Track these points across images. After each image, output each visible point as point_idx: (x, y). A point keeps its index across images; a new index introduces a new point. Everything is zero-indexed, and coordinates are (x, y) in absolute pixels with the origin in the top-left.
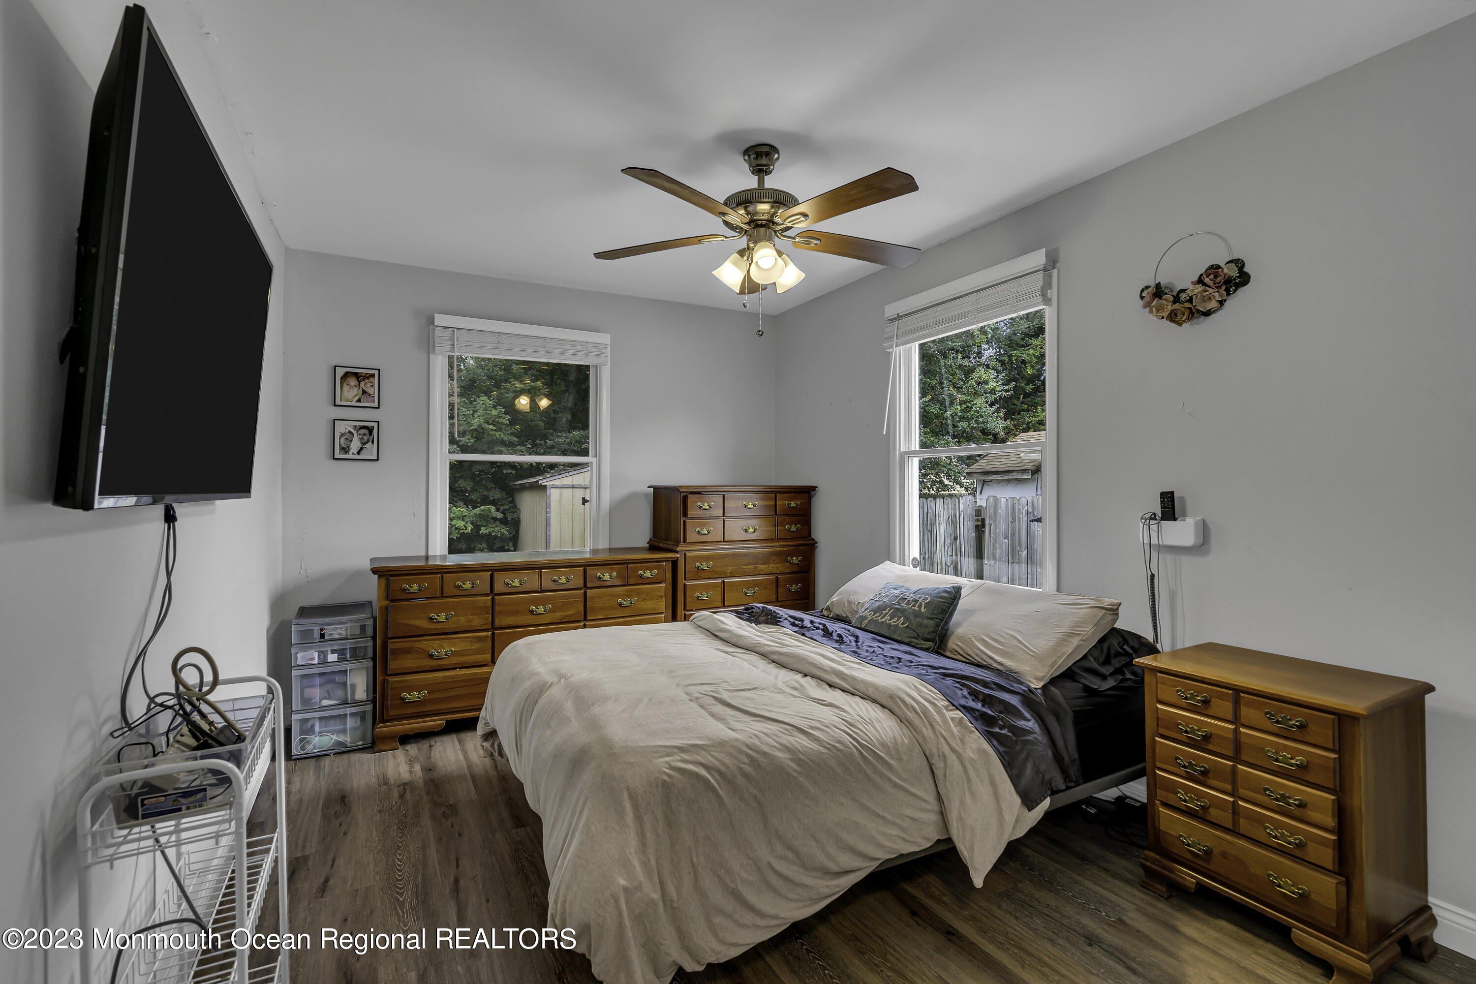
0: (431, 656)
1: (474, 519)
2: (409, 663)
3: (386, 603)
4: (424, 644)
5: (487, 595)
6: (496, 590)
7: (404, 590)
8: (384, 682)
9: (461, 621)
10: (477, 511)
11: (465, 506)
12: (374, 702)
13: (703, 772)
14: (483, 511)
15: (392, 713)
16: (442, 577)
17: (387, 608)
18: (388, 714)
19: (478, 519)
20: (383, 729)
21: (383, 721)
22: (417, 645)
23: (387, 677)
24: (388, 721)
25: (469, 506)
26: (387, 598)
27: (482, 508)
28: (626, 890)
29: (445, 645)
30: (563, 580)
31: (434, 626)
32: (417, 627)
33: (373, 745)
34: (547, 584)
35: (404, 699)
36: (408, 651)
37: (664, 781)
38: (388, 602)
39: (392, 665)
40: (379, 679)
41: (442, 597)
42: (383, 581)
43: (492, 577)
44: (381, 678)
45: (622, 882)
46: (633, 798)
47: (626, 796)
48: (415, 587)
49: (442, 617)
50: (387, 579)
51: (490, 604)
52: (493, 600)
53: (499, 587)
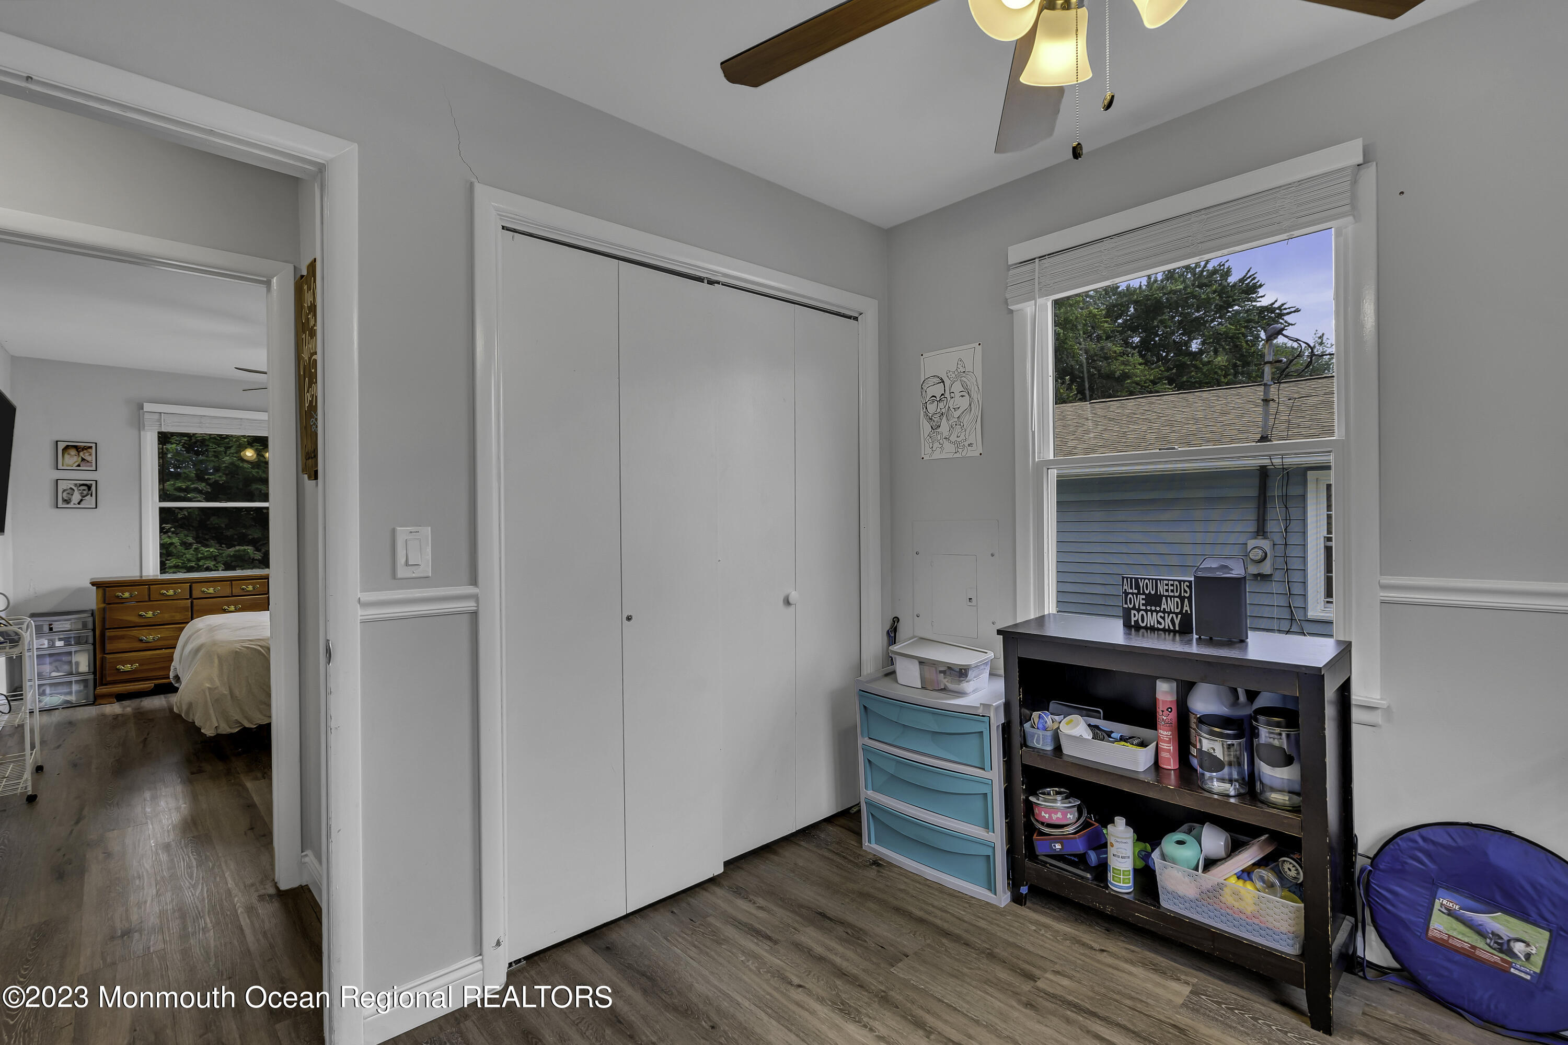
0: (141, 640)
1: (229, 559)
2: (122, 645)
3: (103, 605)
4: (135, 632)
5: (187, 599)
6: (194, 596)
7: (118, 596)
8: (103, 659)
9: (167, 617)
10: (231, 551)
11: (217, 545)
12: (94, 673)
13: (259, 648)
14: (239, 551)
15: (109, 679)
16: (150, 588)
17: (104, 609)
18: (106, 679)
19: (233, 559)
20: (102, 690)
21: (102, 685)
22: (129, 633)
23: (105, 656)
24: (106, 685)
25: (223, 546)
26: (104, 602)
27: (237, 548)
28: (209, 688)
29: (153, 634)
30: (250, 588)
31: (143, 620)
32: (130, 622)
33: (96, 700)
34: (235, 591)
35: (119, 670)
36: (122, 637)
37: (237, 651)
38: (105, 605)
39: (109, 647)
40: (99, 656)
41: (150, 601)
42: (101, 591)
43: (191, 587)
44: (100, 656)
45: (208, 685)
46: (219, 658)
47: (216, 657)
48: (127, 595)
49: (150, 614)
50: (104, 590)
51: (189, 605)
52: (192, 603)
53: (196, 594)
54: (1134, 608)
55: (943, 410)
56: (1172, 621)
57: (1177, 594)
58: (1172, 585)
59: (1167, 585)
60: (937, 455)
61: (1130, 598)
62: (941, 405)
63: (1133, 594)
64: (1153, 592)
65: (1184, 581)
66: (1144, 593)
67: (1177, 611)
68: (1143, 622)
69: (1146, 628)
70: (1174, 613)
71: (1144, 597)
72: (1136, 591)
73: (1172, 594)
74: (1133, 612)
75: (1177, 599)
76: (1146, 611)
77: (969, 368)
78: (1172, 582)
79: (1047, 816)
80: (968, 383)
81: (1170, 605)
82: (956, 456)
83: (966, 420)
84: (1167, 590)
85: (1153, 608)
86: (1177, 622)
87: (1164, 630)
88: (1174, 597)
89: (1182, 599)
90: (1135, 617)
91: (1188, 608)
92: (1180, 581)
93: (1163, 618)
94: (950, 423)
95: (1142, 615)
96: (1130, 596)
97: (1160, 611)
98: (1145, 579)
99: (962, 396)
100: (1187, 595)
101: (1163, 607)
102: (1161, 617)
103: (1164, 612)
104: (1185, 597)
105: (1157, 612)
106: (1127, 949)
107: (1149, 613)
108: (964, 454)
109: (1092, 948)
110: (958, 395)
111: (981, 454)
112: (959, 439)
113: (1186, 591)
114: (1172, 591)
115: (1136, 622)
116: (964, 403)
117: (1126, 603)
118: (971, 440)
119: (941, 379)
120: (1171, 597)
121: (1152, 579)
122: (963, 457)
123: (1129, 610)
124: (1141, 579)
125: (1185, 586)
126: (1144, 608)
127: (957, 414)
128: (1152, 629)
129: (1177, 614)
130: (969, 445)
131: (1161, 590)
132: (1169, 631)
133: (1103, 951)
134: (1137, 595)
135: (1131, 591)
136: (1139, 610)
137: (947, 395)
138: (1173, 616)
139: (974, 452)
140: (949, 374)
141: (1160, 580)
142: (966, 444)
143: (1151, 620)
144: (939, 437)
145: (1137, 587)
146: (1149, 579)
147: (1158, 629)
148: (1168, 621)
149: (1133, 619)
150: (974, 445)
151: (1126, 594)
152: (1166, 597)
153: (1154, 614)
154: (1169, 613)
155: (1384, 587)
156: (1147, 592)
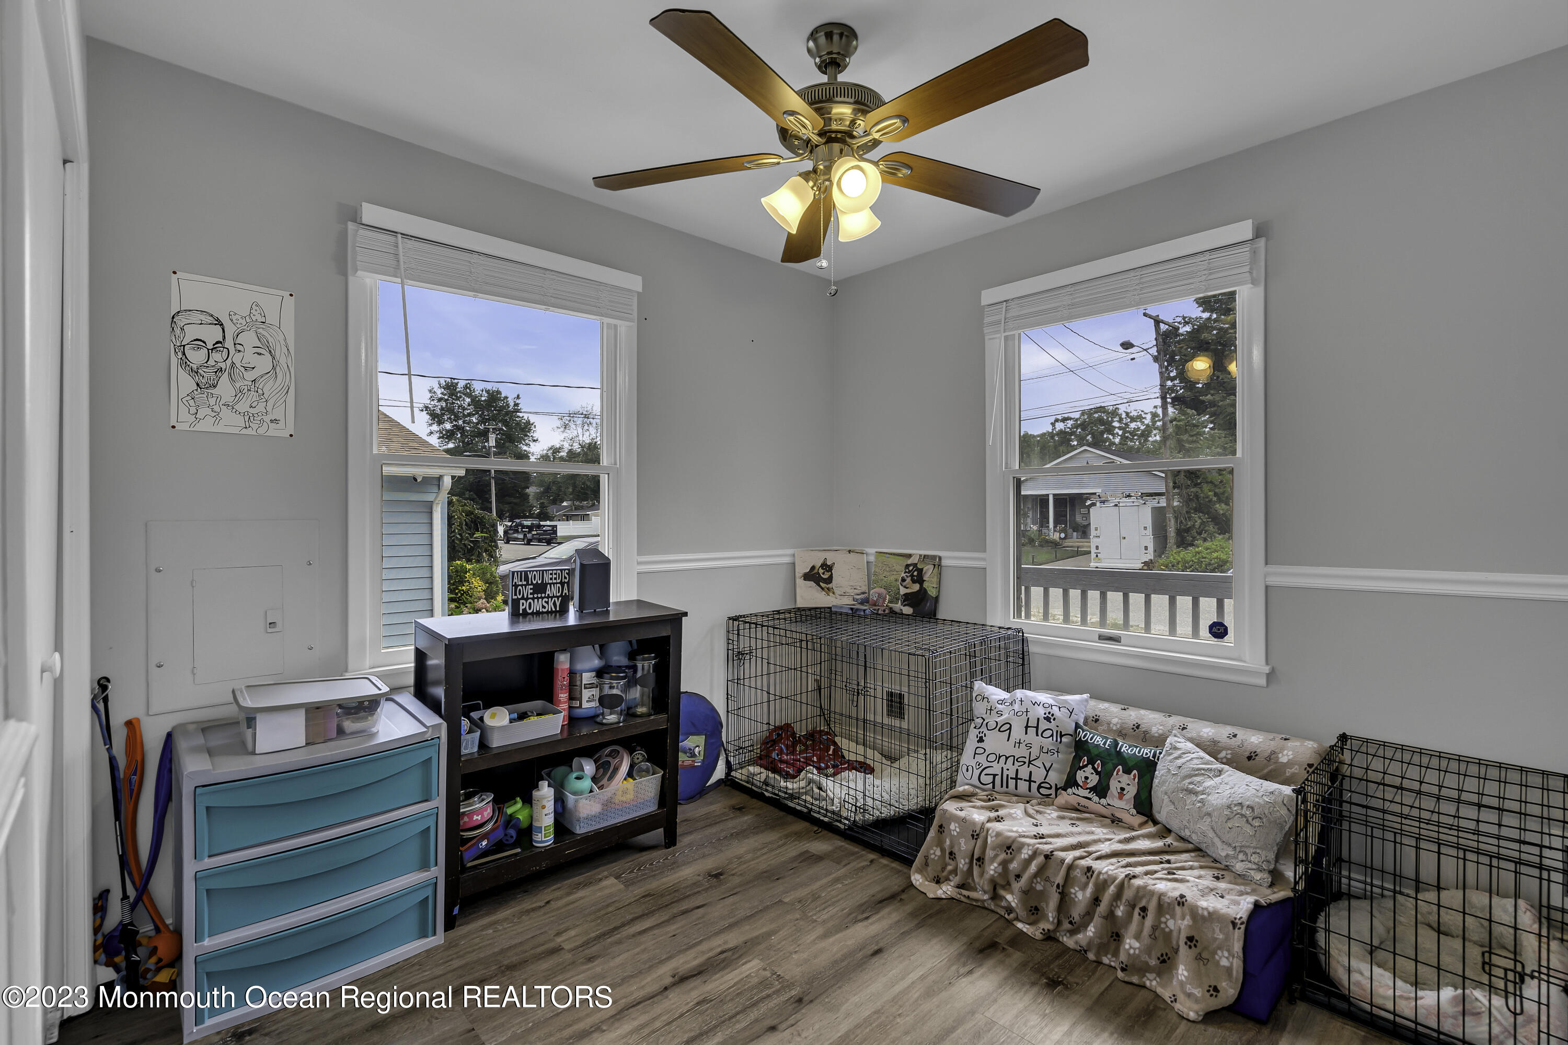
54: (523, 598)
55: (223, 365)
56: (555, 604)
57: (559, 581)
58: (556, 574)
59: (551, 574)
60: (206, 425)
61: (520, 590)
62: (216, 356)
63: (522, 585)
64: (539, 582)
65: (565, 570)
66: (532, 583)
67: (558, 595)
68: (530, 609)
69: (533, 614)
70: (556, 597)
71: (532, 587)
72: (525, 583)
73: (555, 581)
74: (521, 601)
75: (558, 585)
76: (533, 599)
77: (272, 319)
78: (555, 572)
79: (479, 818)
80: (270, 340)
81: (552, 591)
82: (244, 431)
83: (268, 387)
84: (551, 579)
85: (539, 595)
86: (558, 604)
87: (547, 612)
88: (557, 583)
89: (562, 584)
90: (523, 605)
91: (567, 592)
92: (561, 570)
93: (547, 603)
94: (238, 385)
95: (530, 603)
96: (520, 587)
97: (545, 597)
98: (533, 571)
99: (260, 354)
100: (566, 581)
101: (547, 593)
102: (545, 602)
103: (548, 597)
104: (565, 582)
105: (542, 598)
106: (554, 890)
107: (536, 600)
108: (261, 431)
109: (540, 907)
110: (249, 351)
111: (291, 435)
112: (252, 411)
113: (565, 578)
114: (555, 579)
115: (524, 610)
116: (264, 364)
117: (516, 595)
118: (278, 414)
119: (218, 320)
120: (554, 584)
121: (540, 571)
122: (260, 435)
123: (518, 600)
124: (530, 571)
125: (565, 574)
126: (532, 596)
127: (250, 376)
128: (538, 613)
129: (558, 597)
130: (272, 421)
131: (547, 579)
132: (552, 612)
133: (548, 902)
134: (525, 586)
135: (520, 583)
136: (526, 599)
137: (229, 343)
138: (555, 600)
139: (282, 431)
140: (234, 318)
141: (546, 570)
142: (267, 419)
143: (537, 606)
144: (212, 401)
145: (527, 579)
146: (537, 571)
147: (543, 613)
148: (551, 604)
149: (521, 608)
150: (282, 423)
151: (516, 586)
152: (550, 584)
153: (540, 600)
154: (552, 598)
155: (639, 563)
156: (535, 582)
